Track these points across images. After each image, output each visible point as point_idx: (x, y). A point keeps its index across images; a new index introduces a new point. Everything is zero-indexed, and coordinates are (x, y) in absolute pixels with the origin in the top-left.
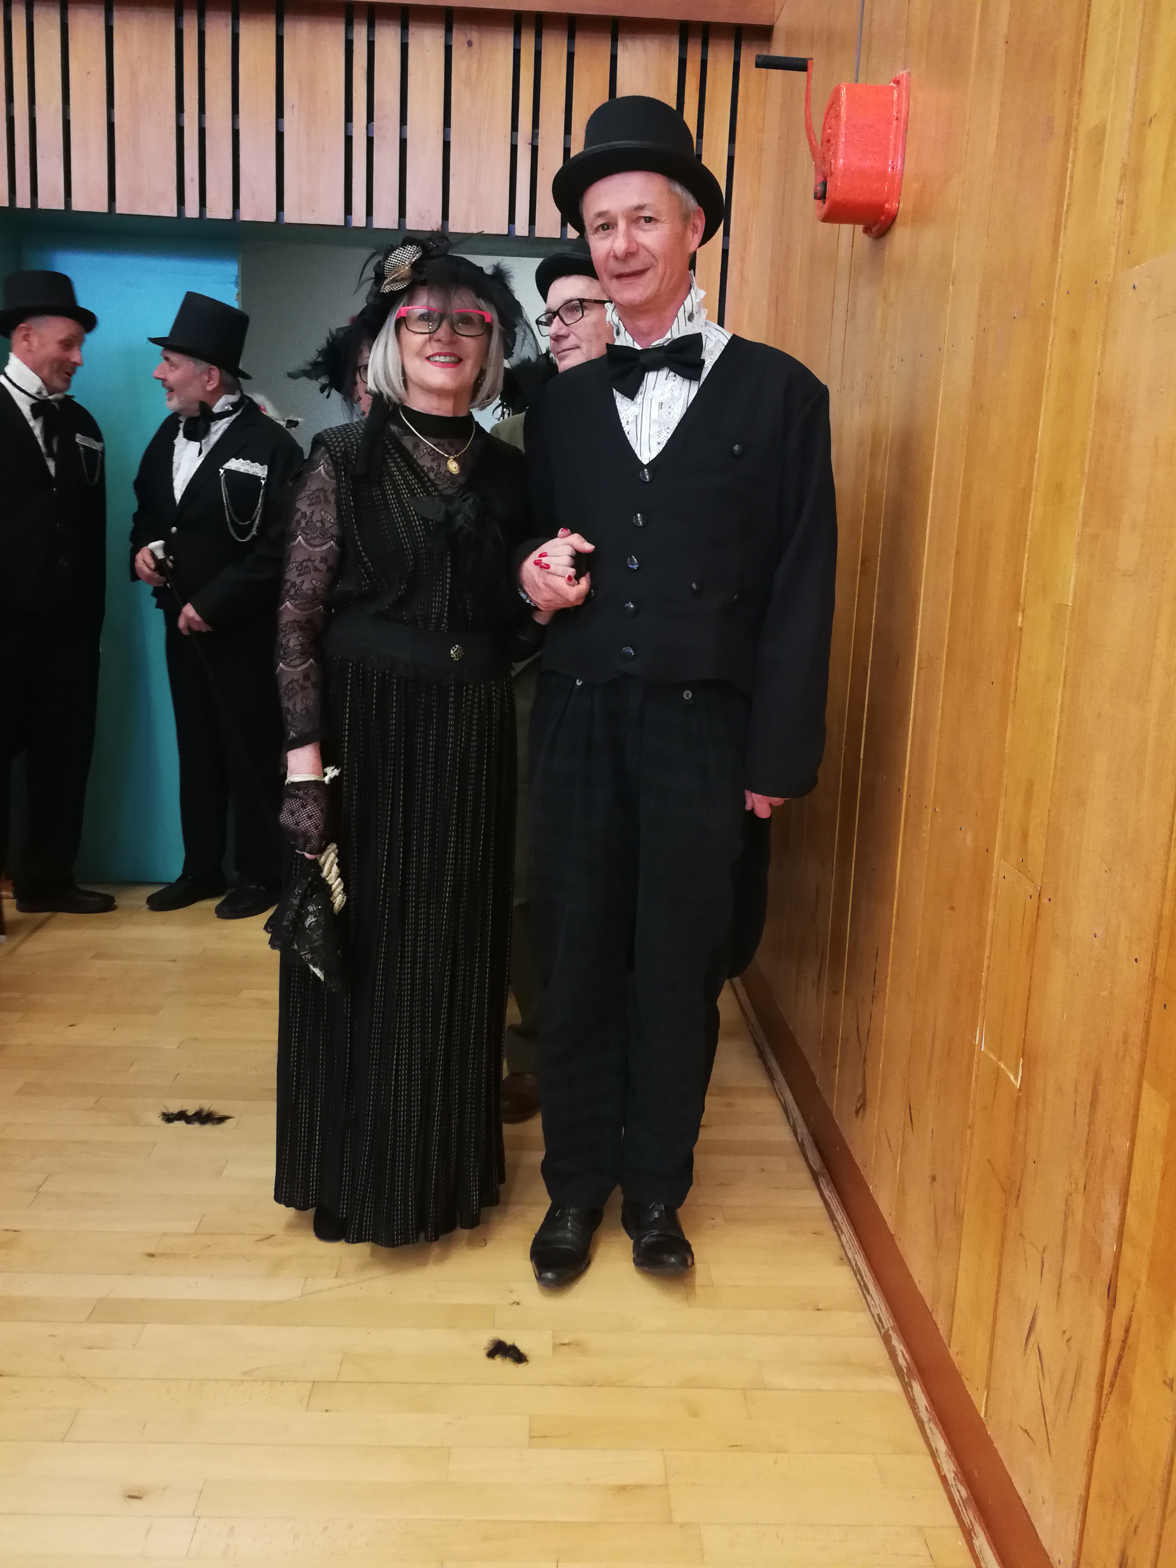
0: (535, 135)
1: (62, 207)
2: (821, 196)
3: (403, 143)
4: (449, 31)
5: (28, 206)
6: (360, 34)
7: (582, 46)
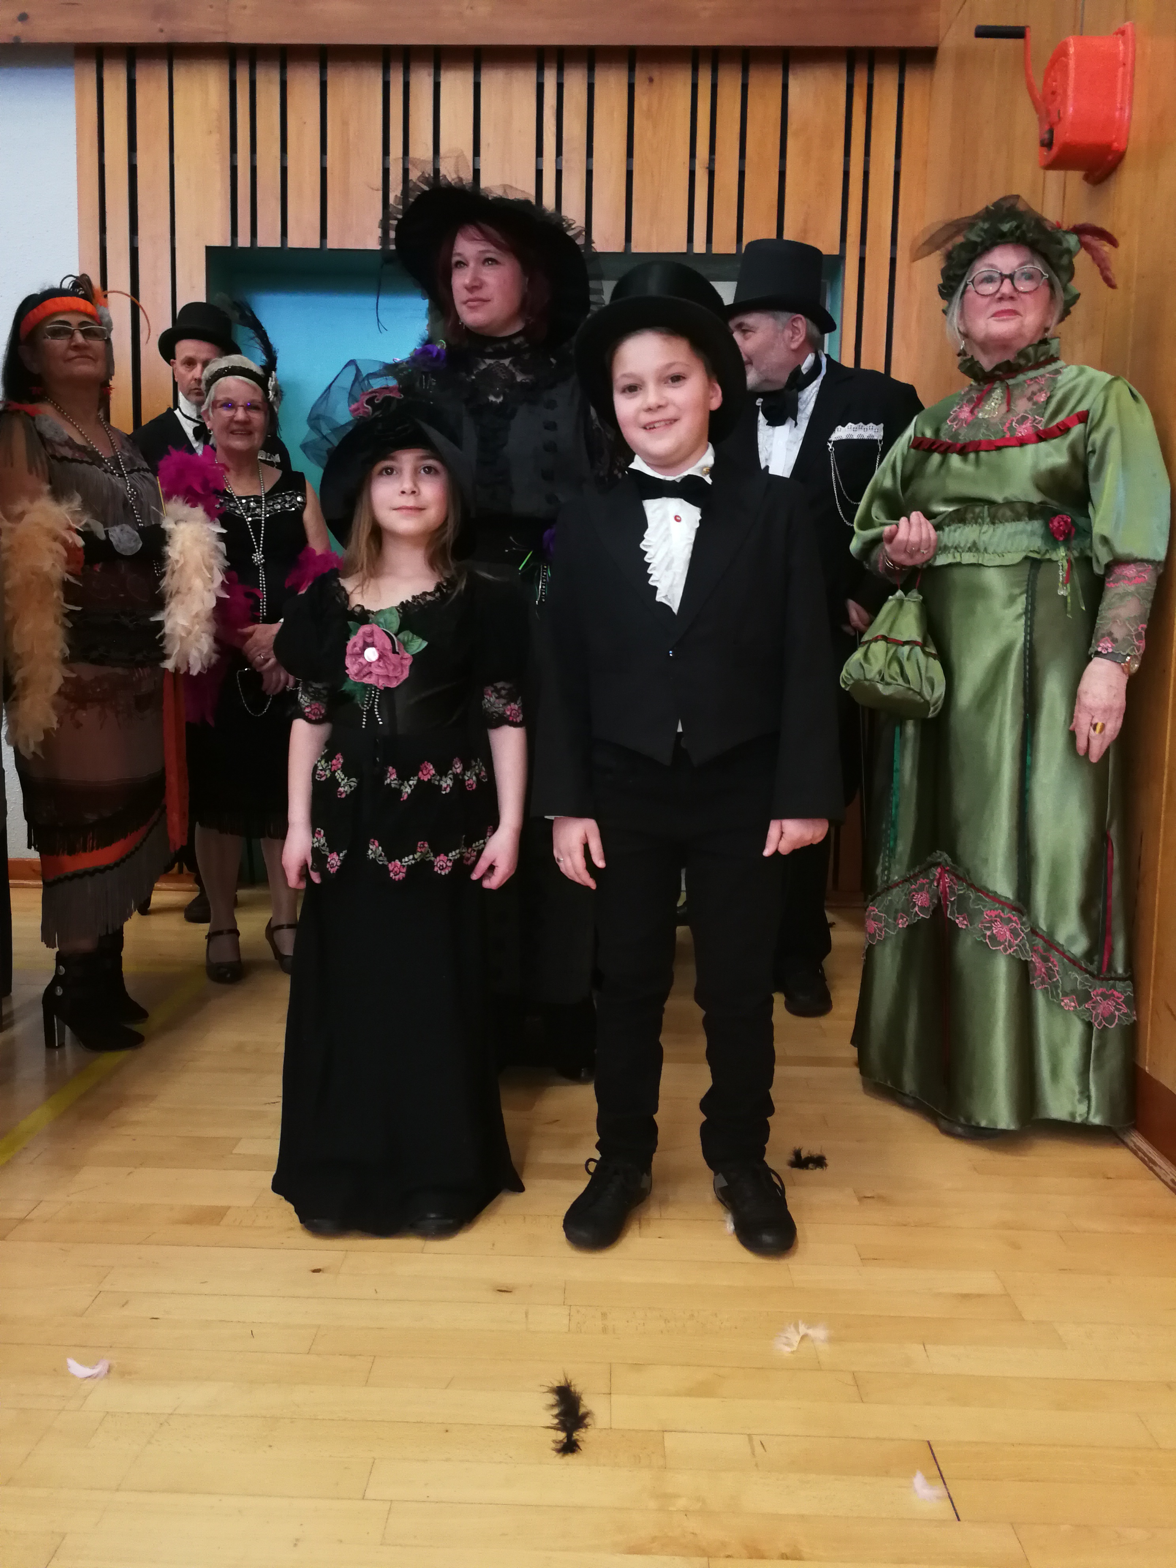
0: (712, 160)
1: (278, 245)
3: (589, 174)
4: (632, 70)
5: (248, 245)
6: (550, 78)
7: (756, 78)
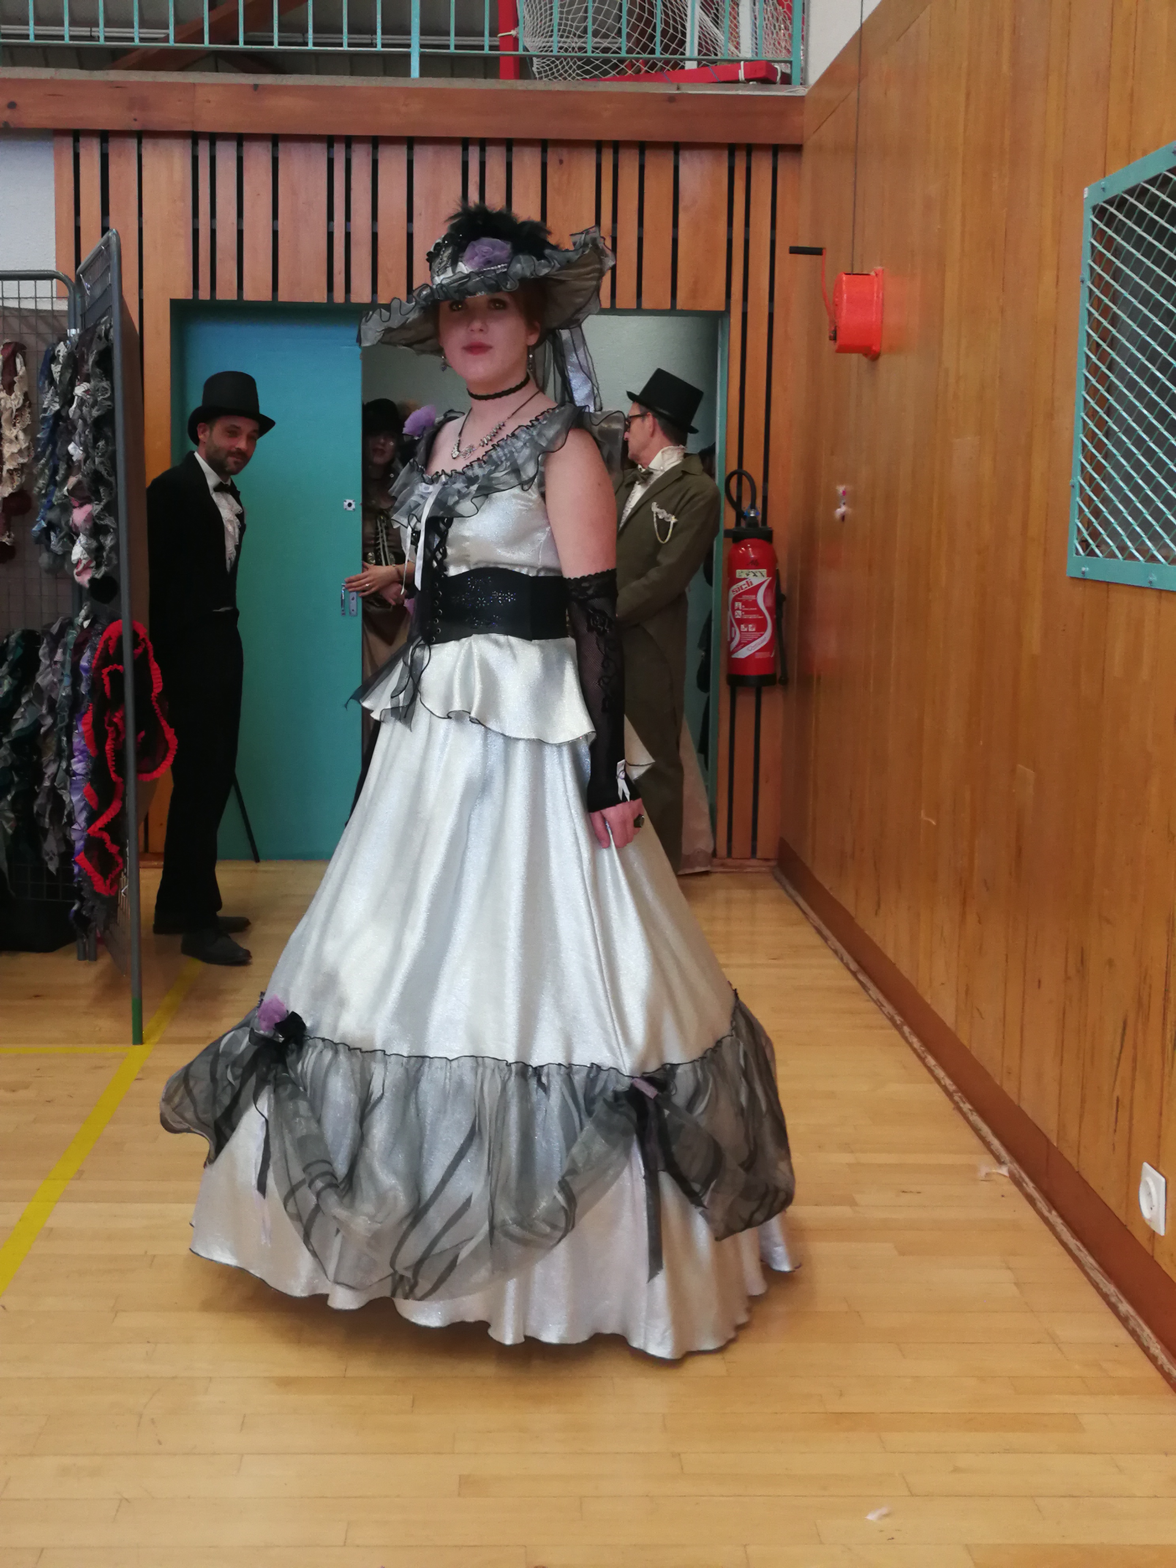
0: (614, 228)
1: (235, 298)
2: (834, 338)
4: (544, 152)
5: (208, 298)
6: (474, 154)
7: (651, 159)
